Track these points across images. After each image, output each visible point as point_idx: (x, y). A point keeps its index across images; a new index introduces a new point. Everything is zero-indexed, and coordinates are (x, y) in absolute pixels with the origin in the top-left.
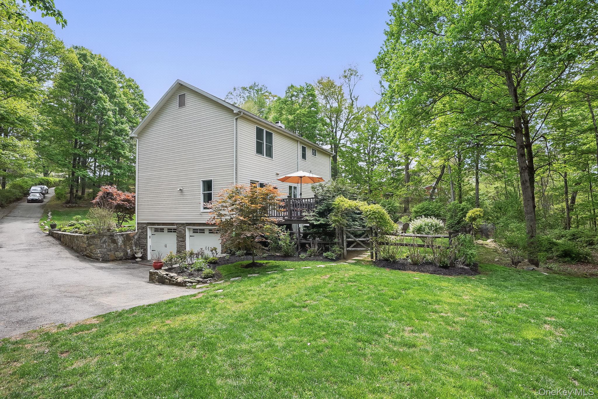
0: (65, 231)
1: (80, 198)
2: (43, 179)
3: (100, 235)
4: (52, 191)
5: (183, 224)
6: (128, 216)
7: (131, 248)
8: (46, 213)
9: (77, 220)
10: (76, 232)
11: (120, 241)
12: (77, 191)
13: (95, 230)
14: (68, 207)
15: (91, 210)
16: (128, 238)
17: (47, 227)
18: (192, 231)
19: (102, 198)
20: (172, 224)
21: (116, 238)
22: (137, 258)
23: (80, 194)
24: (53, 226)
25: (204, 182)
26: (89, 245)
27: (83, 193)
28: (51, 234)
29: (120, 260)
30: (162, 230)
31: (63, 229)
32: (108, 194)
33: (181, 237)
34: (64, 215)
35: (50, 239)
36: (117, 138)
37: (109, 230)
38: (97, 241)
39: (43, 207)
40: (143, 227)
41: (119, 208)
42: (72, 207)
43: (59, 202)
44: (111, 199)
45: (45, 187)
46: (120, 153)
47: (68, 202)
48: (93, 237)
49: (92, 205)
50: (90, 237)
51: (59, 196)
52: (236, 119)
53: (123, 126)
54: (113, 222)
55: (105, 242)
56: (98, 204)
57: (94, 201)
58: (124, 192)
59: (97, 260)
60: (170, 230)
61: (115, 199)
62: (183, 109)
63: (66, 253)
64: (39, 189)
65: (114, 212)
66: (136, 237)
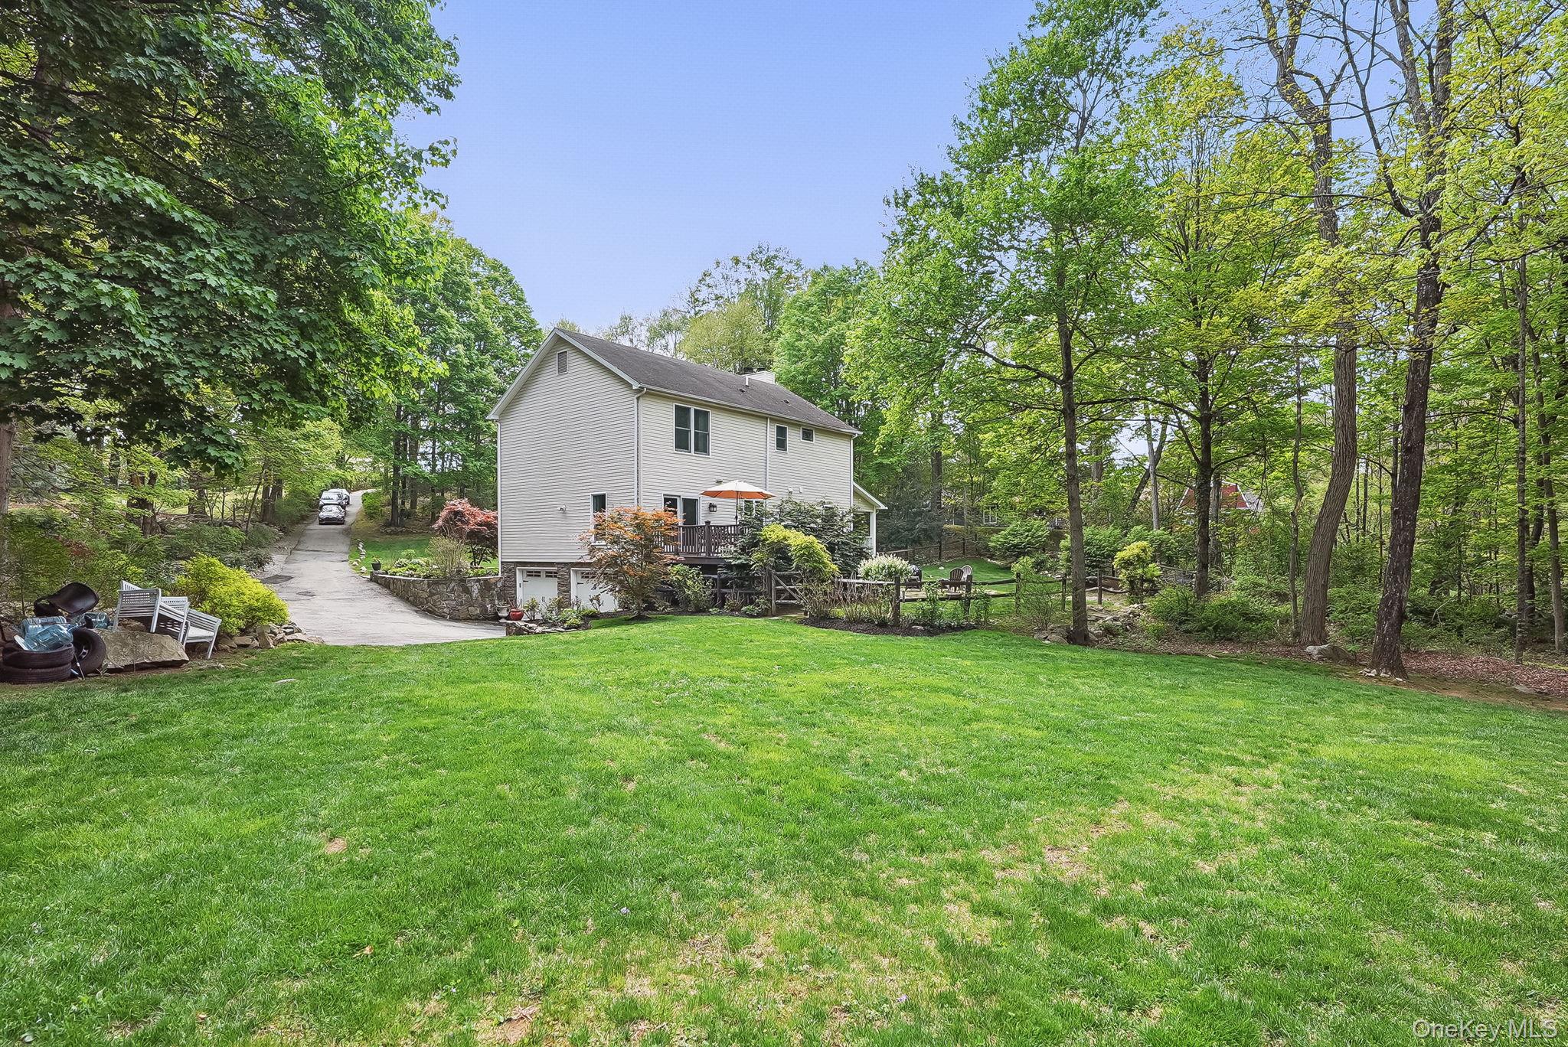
0: (394, 574)
1: (408, 515)
2: (337, 475)
3: (445, 580)
4: (356, 497)
5: (566, 564)
6: (489, 551)
7: (492, 602)
8: (354, 544)
9: (409, 557)
10: (412, 576)
11: (475, 589)
12: (403, 503)
13: (439, 572)
14: (390, 534)
15: (433, 541)
16: (486, 586)
17: (364, 569)
18: (580, 576)
19: (446, 521)
20: (552, 564)
21: (469, 585)
22: (501, 618)
23: (408, 506)
24: (376, 566)
25: (595, 497)
26: (432, 595)
27: (413, 505)
28: (374, 579)
29: (476, 619)
30: (537, 574)
31: (391, 571)
32: (456, 513)
33: (563, 586)
34: (384, 549)
35: (374, 585)
36: (472, 397)
37: (459, 572)
38: (442, 588)
39: (347, 532)
40: (510, 568)
41: (474, 537)
42: (396, 534)
43: (371, 523)
44: (462, 522)
45: (344, 491)
46: (479, 427)
47: (388, 525)
48: (436, 583)
49: (434, 533)
50: (434, 582)
51: (370, 512)
52: (638, 398)
53: (484, 372)
54: (466, 561)
55: (453, 590)
56: (442, 531)
57: (435, 526)
58: (481, 509)
59: (443, 617)
60: (549, 575)
61: (467, 523)
62: (564, 378)
63: (400, 606)
64: (336, 497)
65: (466, 544)
66: (499, 585)
